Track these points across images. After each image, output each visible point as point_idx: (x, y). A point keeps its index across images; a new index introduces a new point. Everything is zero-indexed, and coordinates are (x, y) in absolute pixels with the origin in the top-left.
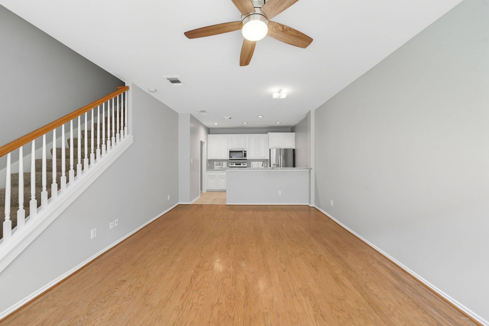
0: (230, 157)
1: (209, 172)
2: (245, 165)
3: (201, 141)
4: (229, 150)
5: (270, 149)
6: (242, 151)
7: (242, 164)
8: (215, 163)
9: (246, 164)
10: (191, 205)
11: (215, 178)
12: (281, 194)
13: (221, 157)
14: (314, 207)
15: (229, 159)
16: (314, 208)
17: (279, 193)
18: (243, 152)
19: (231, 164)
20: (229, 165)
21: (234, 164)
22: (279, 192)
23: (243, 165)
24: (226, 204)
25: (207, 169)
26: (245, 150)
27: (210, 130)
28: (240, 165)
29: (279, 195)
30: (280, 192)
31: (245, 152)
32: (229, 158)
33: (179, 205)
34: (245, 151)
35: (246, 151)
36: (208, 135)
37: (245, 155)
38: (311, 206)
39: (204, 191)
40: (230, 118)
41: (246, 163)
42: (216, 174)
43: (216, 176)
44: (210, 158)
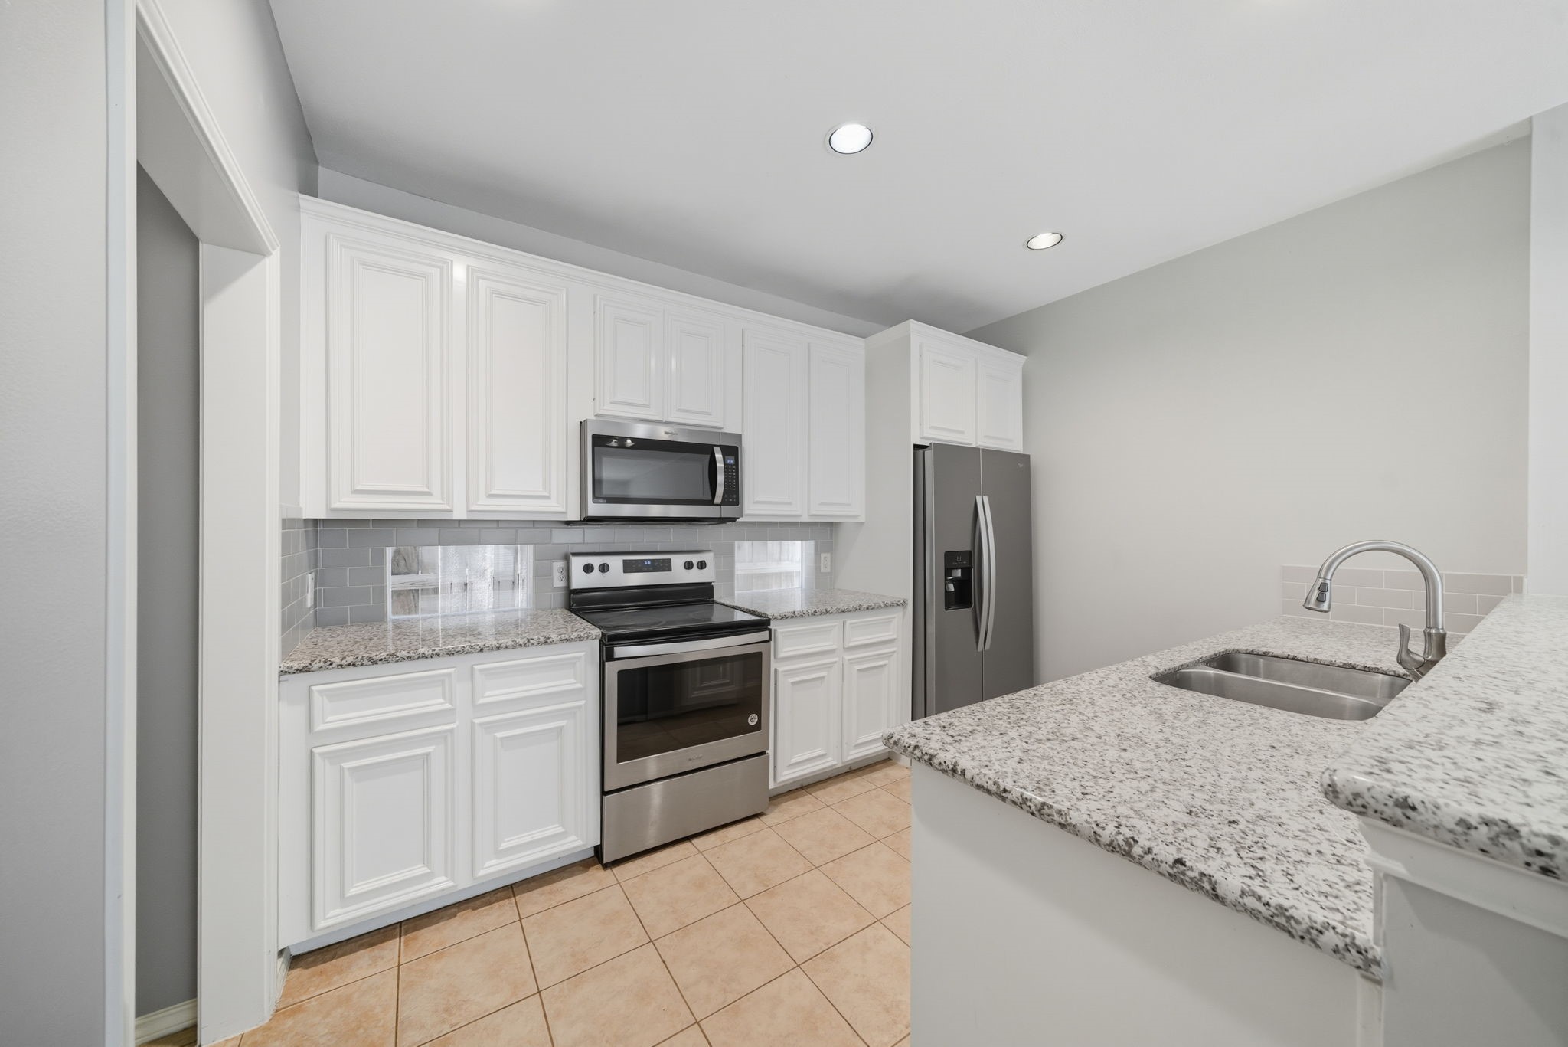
1: (332, 696)
2: (703, 565)
7: (678, 561)
9: (709, 559)
11: (425, 755)
13: (490, 496)
19: (587, 570)
20: (557, 574)
21: (616, 563)
23: (689, 566)
25: (292, 649)
28: (666, 566)
32: (579, 510)
41: (713, 555)
42: (447, 706)
43: (451, 731)
44: (336, 505)
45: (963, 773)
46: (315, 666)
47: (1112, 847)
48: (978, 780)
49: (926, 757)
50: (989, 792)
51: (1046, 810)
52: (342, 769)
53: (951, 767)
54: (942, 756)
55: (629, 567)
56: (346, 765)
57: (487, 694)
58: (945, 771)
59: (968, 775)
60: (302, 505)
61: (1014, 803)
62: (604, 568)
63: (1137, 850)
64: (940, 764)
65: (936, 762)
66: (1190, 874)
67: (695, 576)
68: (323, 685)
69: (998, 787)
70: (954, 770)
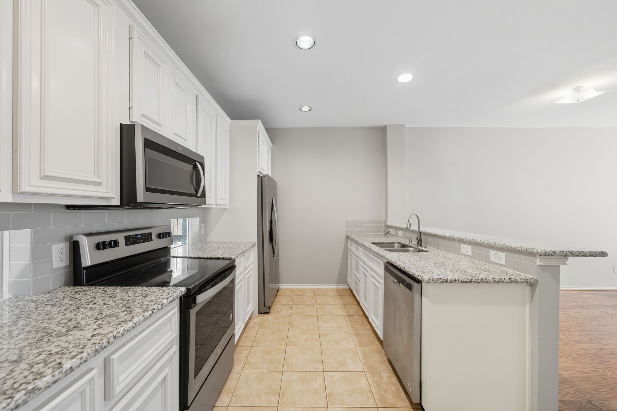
28: (149, 238)
45: (458, 280)
47: (498, 282)
48: (463, 280)
49: (445, 280)
50: (466, 282)
51: (483, 280)
53: (454, 280)
54: (450, 278)
58: (452, 282)
59: (460, 280)
61: (474, 282)
63: (503, 280)
64: (450, 280)
65: (449, 281)
66: (512, 280)
69: (469, 280)
70: (455, 280)
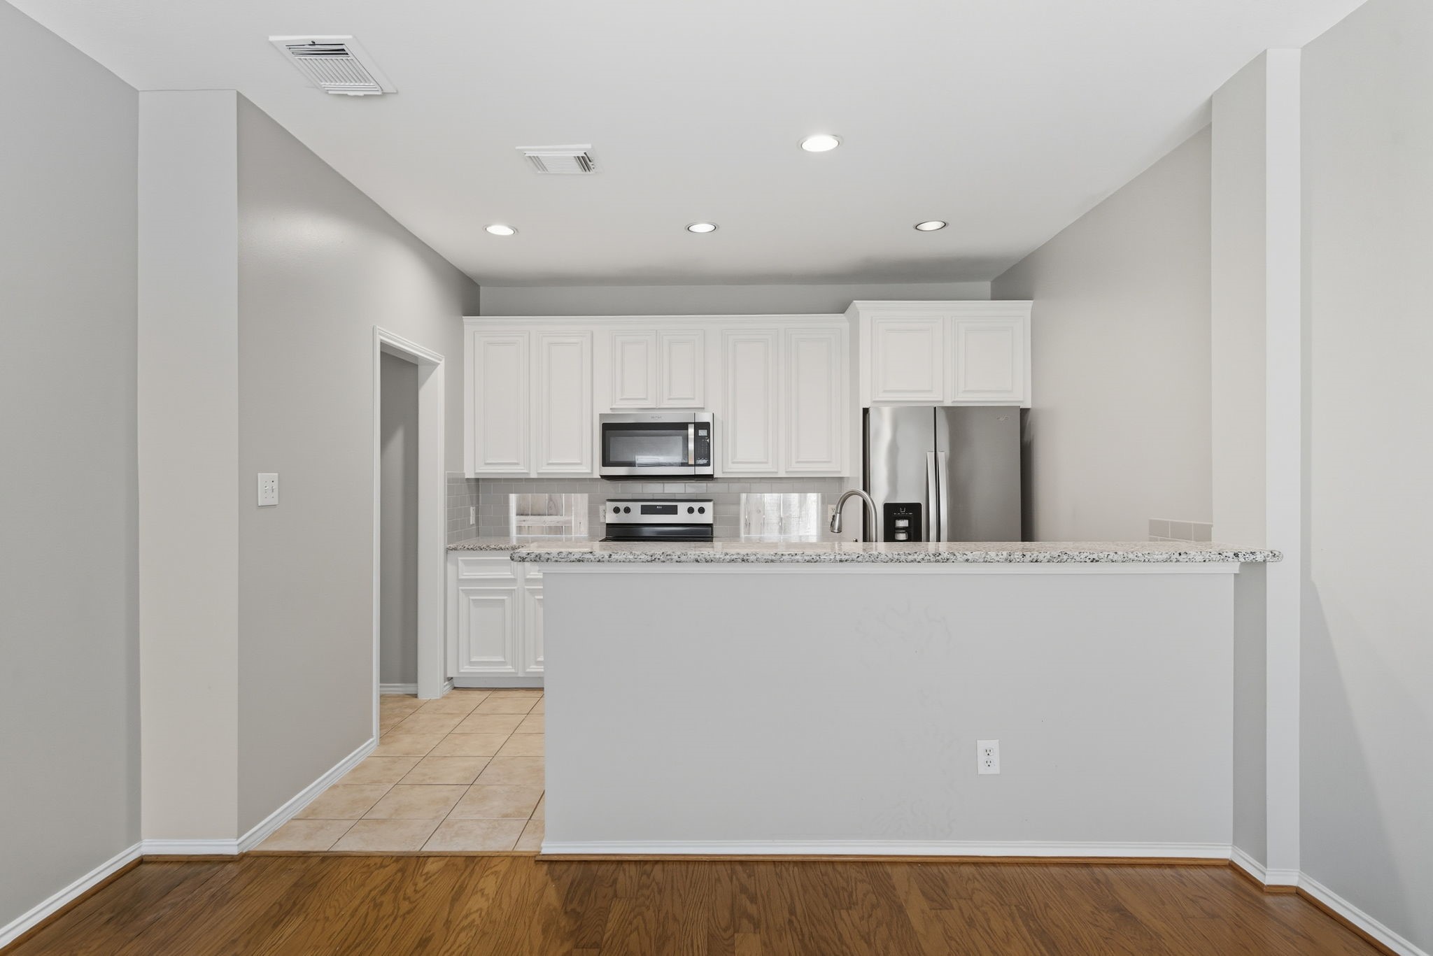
0: (606, 463)
1: (466, 563)
2: (702, 510)
3: (383, 345)
4: (602, 416)
5: (866, 411)
6: (684, 426)
7: (683, 508)
8: (513, 498)
9: (708, 506)
10: (247, 860)
11: (504, 600)
12: (995, 769)
13: (549, 464)
14: (1299, 893)
15: (603, 477)
16: (1293, 901)
17: (982, 758)
18: (691, 431)
19: (617, 510)
20: (601, 514)
21: (636, 507)
22: (982, 745)
23: (691, 510)
24: (544, 851)
25: (450, 538)
26: (704, 417)
27: (483, 290)
28: (673, 510)
29: (982, 769)
30: (994, 744)
31: (702, 433)
32: (598, 470)
33: (142, 861)
34: (699, 426)
35: (706, 426)
36: (462, 324)
37: (703, 450)
38: (1270, 878)
39: (431, 685)
40: (585, 162)
41: (711, 504)
42: (512, 577)
43: (514, 590)
44: (478, 471)
46: (459, 548)
52: (469, 599)
55: (645, 510)
56: (471, 598)
57: (531, 573)
60: (465, 471)
62: (627, 510)
67: (696, 518)
68: (462, 557)
